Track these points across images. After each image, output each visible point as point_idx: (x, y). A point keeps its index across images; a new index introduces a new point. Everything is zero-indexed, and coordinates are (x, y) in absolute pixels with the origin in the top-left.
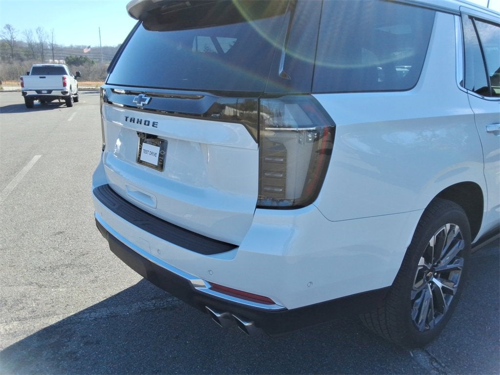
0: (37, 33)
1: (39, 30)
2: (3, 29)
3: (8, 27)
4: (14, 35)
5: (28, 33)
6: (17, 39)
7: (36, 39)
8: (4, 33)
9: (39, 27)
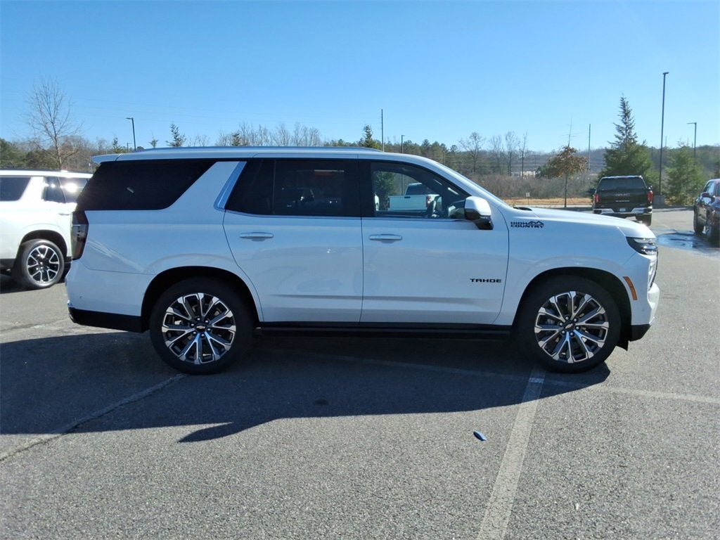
0: (506, 139)
1: (509, 135)
2: (468, 138)
3: (475, 136)
4: (480, 144)
5: (496, 140)
6: (482, 149)
7: (504, 148)
8: (469, 143)
9: (509, 133)
